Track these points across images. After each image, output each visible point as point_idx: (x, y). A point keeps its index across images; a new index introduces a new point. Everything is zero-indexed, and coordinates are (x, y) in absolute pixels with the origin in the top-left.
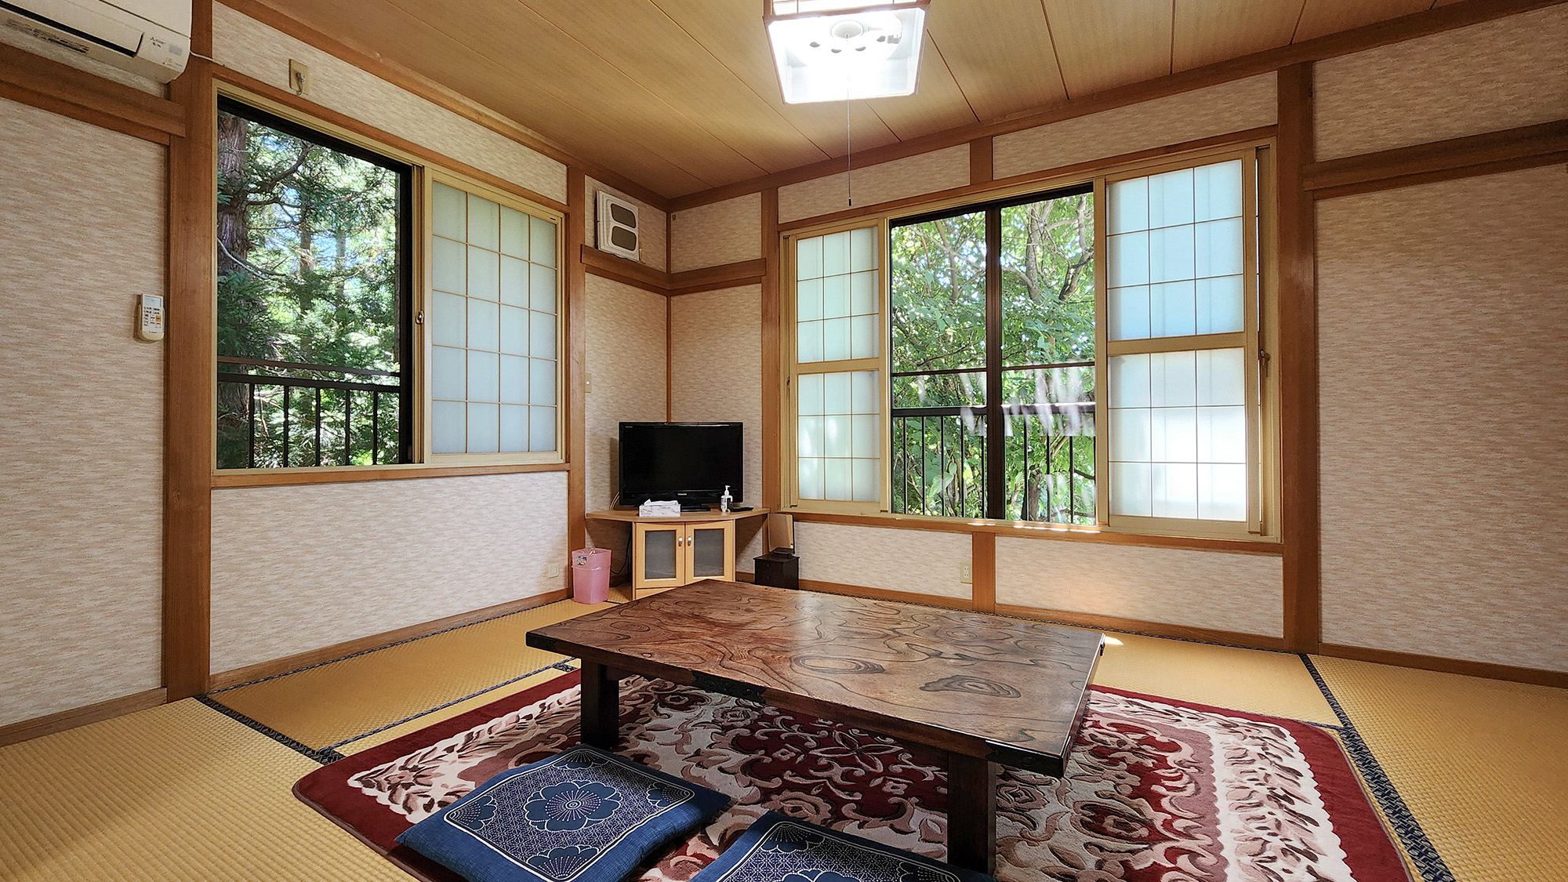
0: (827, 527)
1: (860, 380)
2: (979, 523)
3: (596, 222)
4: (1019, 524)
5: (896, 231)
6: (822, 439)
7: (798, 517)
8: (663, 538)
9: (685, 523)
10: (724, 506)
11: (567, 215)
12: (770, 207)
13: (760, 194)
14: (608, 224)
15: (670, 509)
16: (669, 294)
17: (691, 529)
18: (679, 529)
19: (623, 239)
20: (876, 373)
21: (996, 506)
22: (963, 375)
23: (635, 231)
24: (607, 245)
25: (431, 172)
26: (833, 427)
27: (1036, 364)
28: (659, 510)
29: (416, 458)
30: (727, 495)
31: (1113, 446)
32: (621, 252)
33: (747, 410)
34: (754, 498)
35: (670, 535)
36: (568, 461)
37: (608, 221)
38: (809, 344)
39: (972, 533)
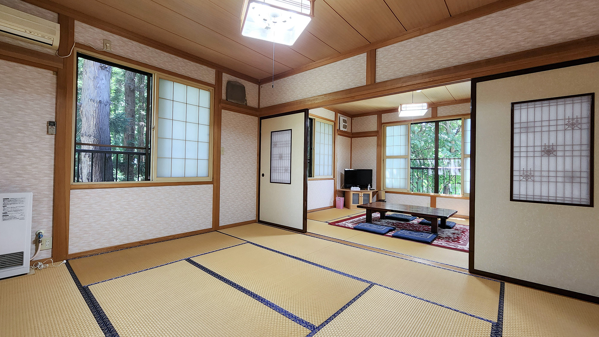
0: (393, 194)
1: (402, 161)
2: (432, 194)
3: (339, 123)
4: (442, 194)
5: (412, 125)
6: (392, 174)
7: (386, 192)
8: (357, 195)
9: (361, 192)
10: (369, 189)
11: (335, 123)
12: (379, 118)
13: (377, 115)
14: (342, 124)
15: (358, 189)
16: (351, 138)
17: (363, 193)
18: (360, 193)
19: (345, 127)
20: (407, 159)
21: (436, 190)
22: (429, 160)
23: (346, 124)
24: (342, 129)
25: (317, 119)
26: (395, 171)
27: (447, 158)
28: (355, 189)
29: (313, 176)
30: (369, 186)
31: (465, 177)
32: (344, 130)
33: (372, 166)
34: (374, 187)
35: (358, 195)
36: (334, 177)
37: (342, 123)
38: (389, 151)
39: (430, 196)
